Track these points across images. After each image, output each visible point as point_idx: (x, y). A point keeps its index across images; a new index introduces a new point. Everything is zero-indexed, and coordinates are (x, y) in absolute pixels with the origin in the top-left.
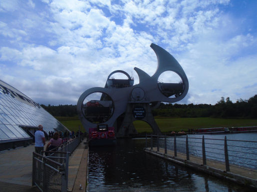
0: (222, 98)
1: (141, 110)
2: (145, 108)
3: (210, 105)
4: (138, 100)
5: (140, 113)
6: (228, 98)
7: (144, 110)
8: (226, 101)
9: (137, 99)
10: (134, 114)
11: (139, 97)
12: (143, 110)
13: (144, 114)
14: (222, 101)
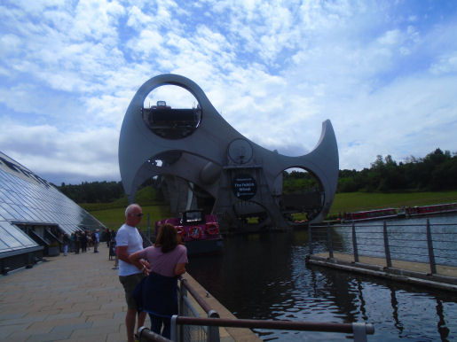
0: (379, 156)
1: (248, 182)
2: (255, 177)
3: (354, 171)
4: (242, 163)
5: (245, 187)
6: (389, 157)
7: (253, 181)
8: (385, 162)
9: (239, 161)
10: (236, 190)
11: (242, 157)
12: (251, 182)
13: (254, 189)
14: (380, 163)
